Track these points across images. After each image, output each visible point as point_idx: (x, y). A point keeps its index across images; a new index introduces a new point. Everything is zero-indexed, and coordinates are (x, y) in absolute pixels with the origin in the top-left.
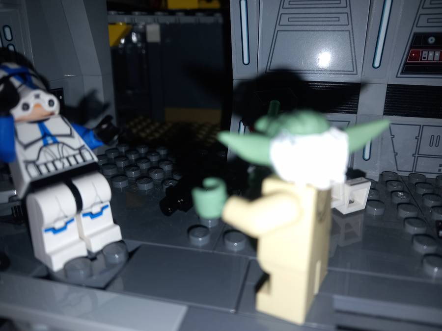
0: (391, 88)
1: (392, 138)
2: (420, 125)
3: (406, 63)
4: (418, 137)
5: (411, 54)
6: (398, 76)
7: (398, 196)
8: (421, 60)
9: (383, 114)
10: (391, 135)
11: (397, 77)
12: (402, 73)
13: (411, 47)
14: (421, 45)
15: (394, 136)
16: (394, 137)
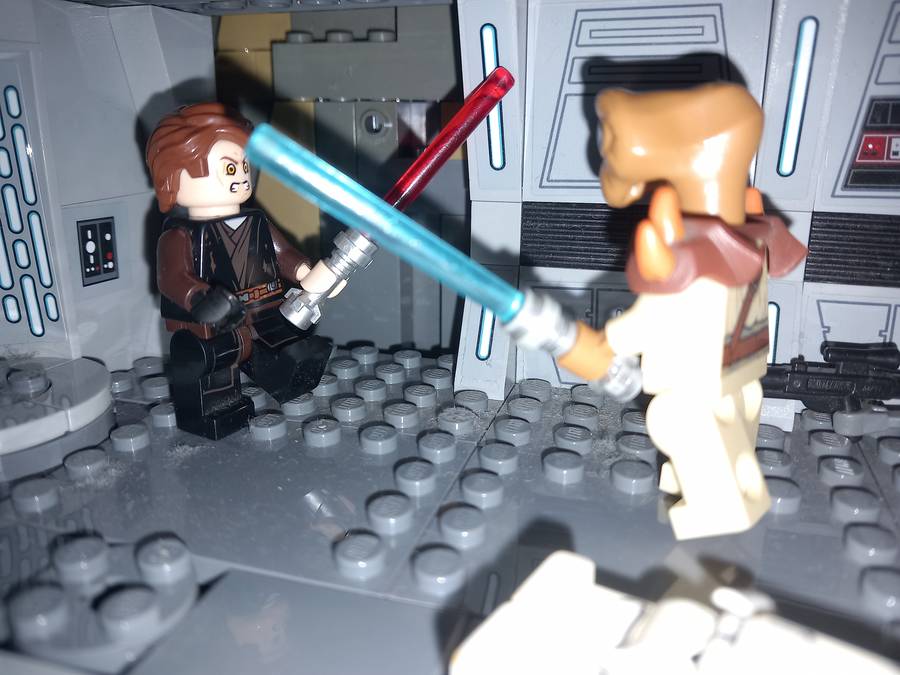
0: (819, 220)
1: (824, 332)
2: (890, 306)
3: (854, 165)
4: (886, 330)
5: (865, 146)
6: (837, 193)
7: (834, 470)
8: (888, 158)
9: (802, 279)
10: (823, 327)
11: (833, 196)
12: (846, 186)
13: (865, 129)
14: (889, 125)
15: (829, 328)
16: (828, 331)
